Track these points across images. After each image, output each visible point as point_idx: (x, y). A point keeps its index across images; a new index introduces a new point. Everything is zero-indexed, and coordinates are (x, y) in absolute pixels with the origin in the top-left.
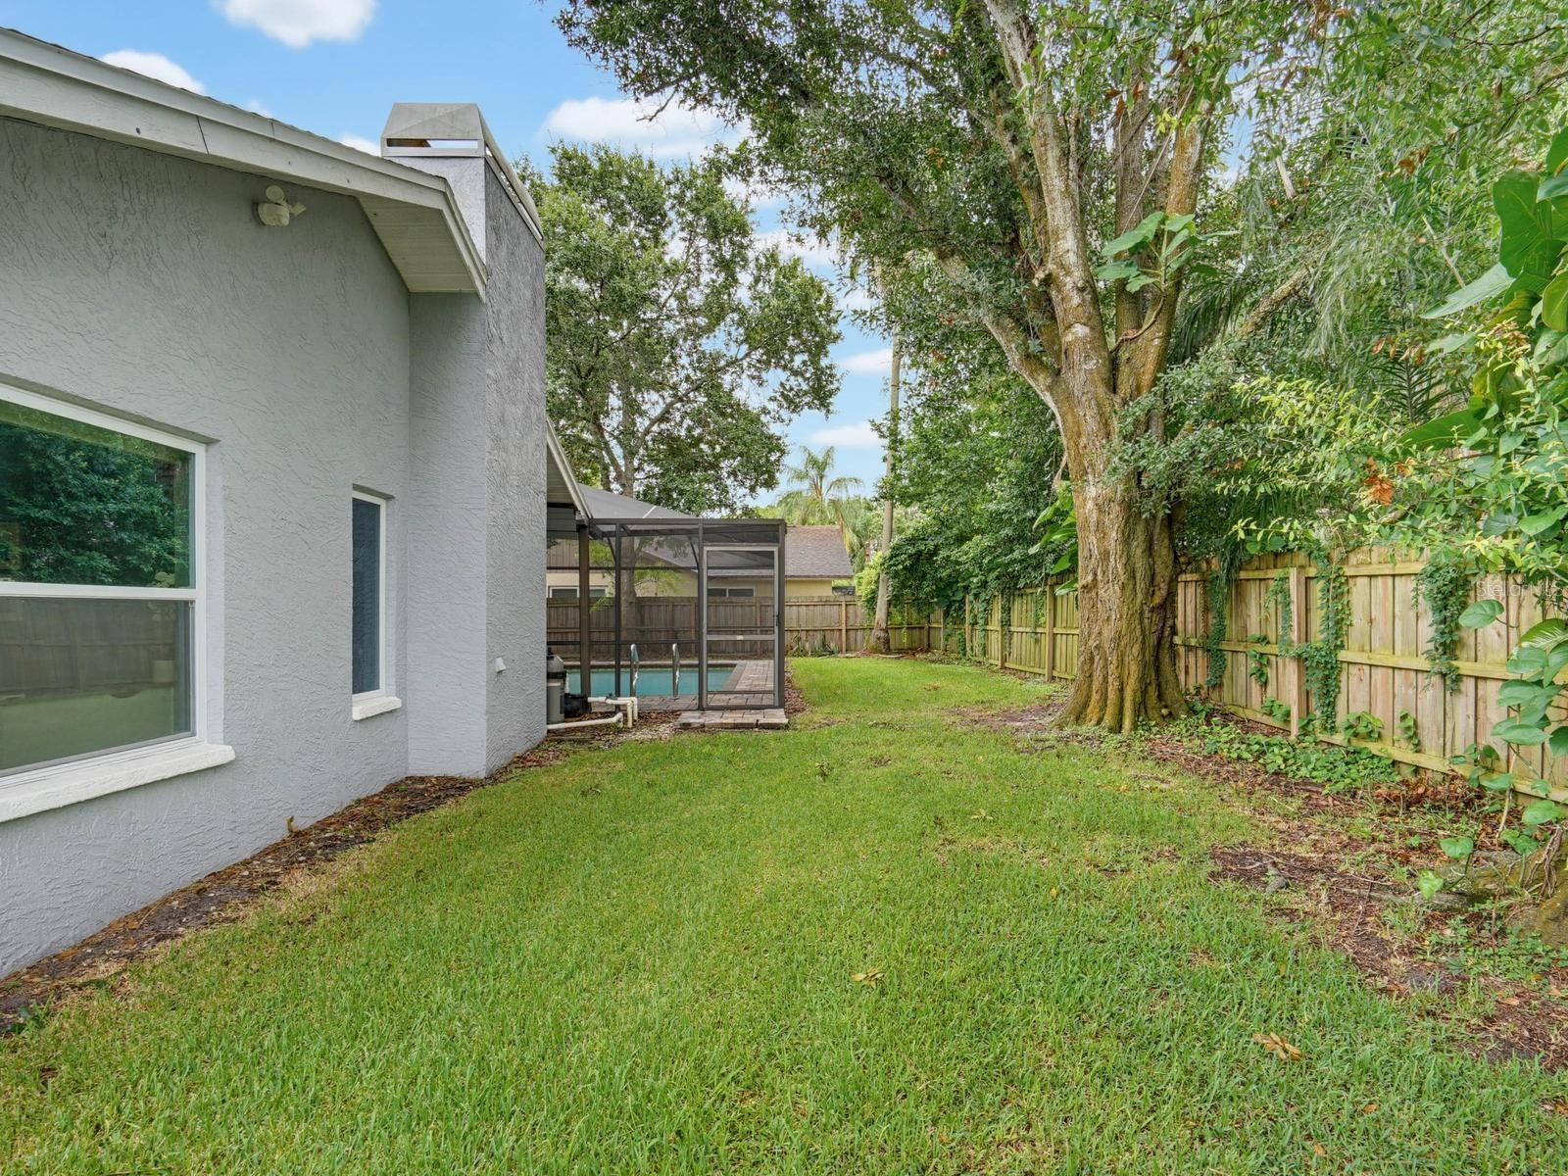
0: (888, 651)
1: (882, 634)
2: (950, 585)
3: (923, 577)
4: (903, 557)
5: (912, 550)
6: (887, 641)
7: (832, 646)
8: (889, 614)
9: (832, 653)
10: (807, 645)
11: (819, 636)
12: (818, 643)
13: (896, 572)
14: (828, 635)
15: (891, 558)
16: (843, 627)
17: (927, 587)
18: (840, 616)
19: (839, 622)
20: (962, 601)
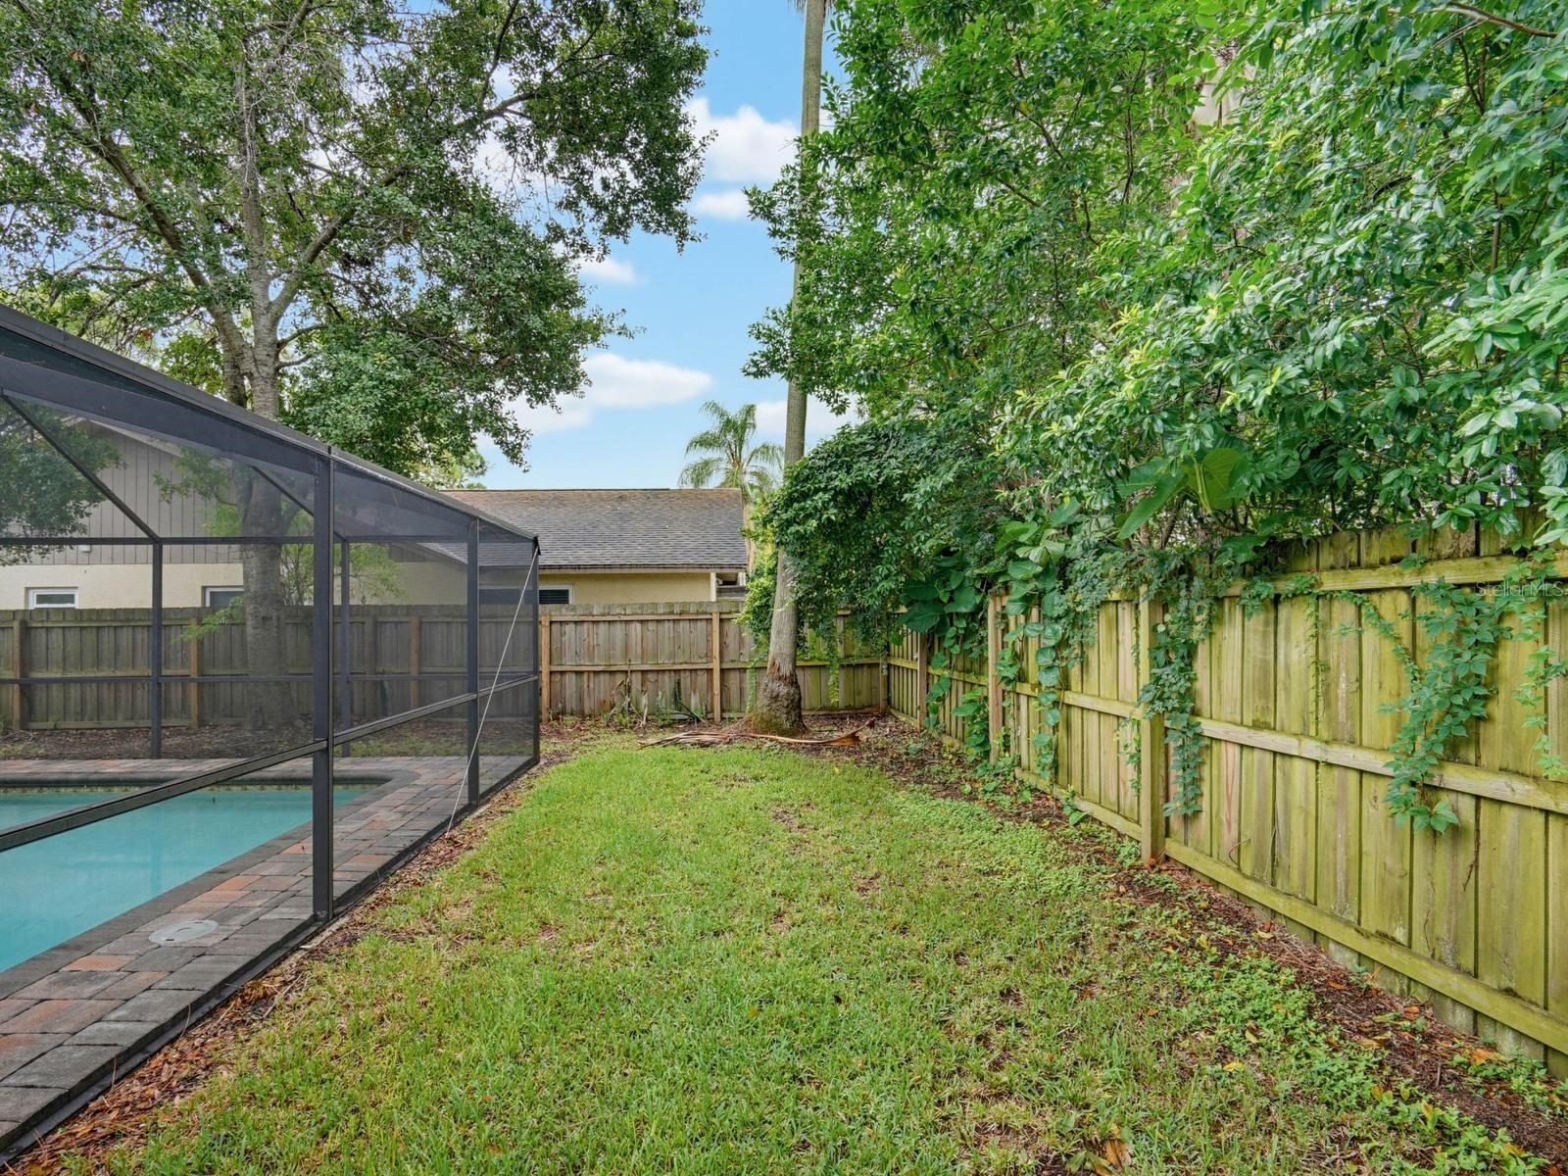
0: (798, 728)
1: (783, 690)
2: (942, 575)
3: (876, 555)
4: (820, 498)
5: (843, 481)
6: (796, 705)
7: (694, 702)
8: (798, 642)
9: (692, 721)
10: (644, 701)
11: (668, 682)
12: (663, 699)
13: (801, 538)
14: (686, 680)
15: (789, 501)
16: (716, 665)
17: (885, 580)
18: (709, 641)
19: (709, 656)
20: (977, 616)
